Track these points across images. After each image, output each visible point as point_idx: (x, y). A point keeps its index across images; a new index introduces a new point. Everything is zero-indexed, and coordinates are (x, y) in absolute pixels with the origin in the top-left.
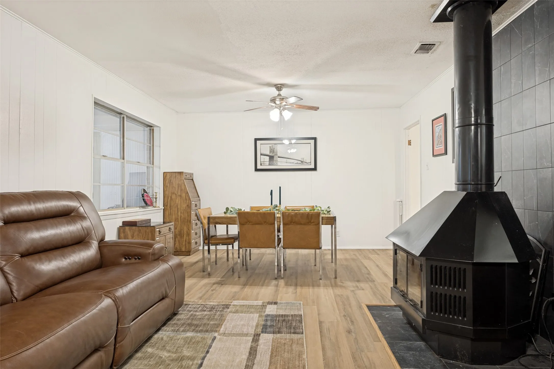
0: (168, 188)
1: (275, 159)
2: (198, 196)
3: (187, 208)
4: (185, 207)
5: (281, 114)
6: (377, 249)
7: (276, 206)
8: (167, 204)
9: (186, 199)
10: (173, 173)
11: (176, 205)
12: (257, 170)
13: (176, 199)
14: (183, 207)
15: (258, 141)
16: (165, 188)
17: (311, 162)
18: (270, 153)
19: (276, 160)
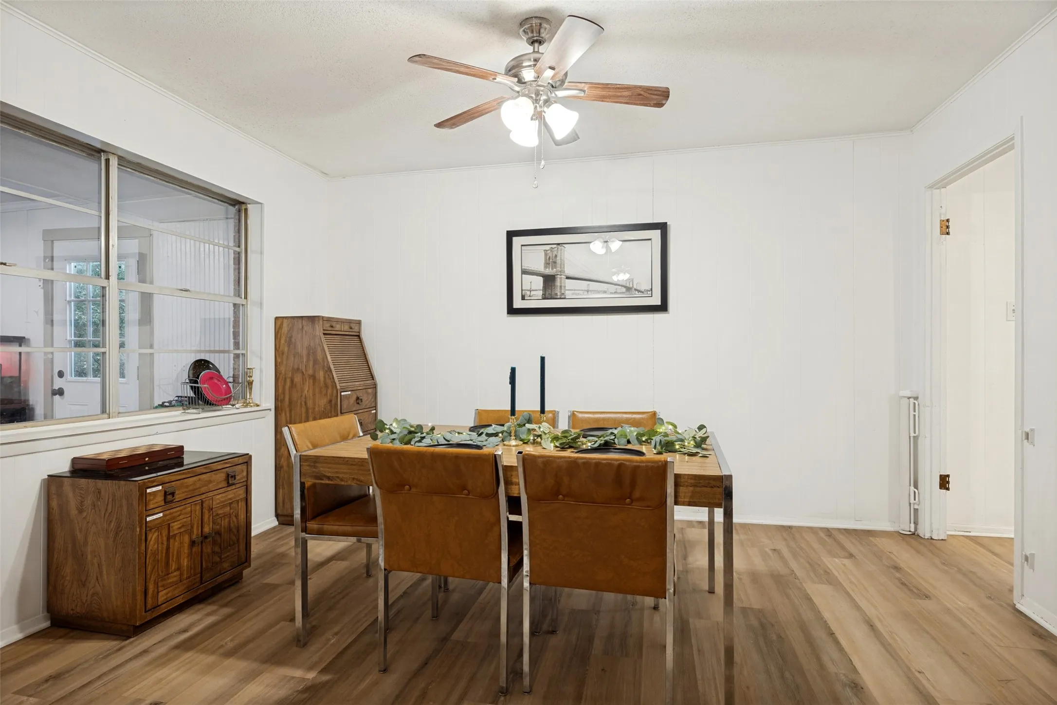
0: (285, 356)
1: (558, 283)
2: (372, 375)
3: (329, 407)
4: (323, 406)
5: (538, 116)
6: (839, 530)
7: (528, 418)
8: (282, 397)
9: (326, 386)
10: (296, 319)
11: (303, 399)
12: (512, 311)
13: (303, 384)
14: (319, 405)
15: (515, 239)
16: (279, 356)
17: (651, 289)
18: (545, 267)
19: (561, 286)
